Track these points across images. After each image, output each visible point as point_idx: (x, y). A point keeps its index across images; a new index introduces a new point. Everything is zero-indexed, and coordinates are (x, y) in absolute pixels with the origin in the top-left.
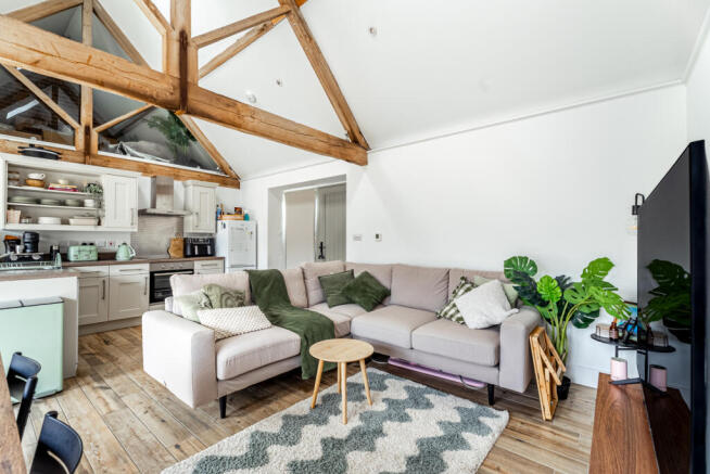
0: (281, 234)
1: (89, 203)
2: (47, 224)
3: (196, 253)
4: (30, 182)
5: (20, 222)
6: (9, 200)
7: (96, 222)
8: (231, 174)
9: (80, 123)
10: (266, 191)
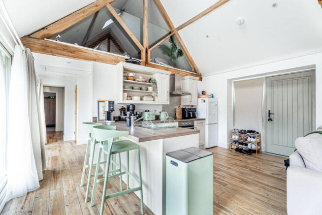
0: (231, 106)
1: (150, 89)
2: (136, 100)
3: (192, 116)
4: (130, 78)
5: (127, 99)
6: (124, 87)
7: (152, 99)
8: (198, 73)
9: (143, 46)
10: (226, 80)
